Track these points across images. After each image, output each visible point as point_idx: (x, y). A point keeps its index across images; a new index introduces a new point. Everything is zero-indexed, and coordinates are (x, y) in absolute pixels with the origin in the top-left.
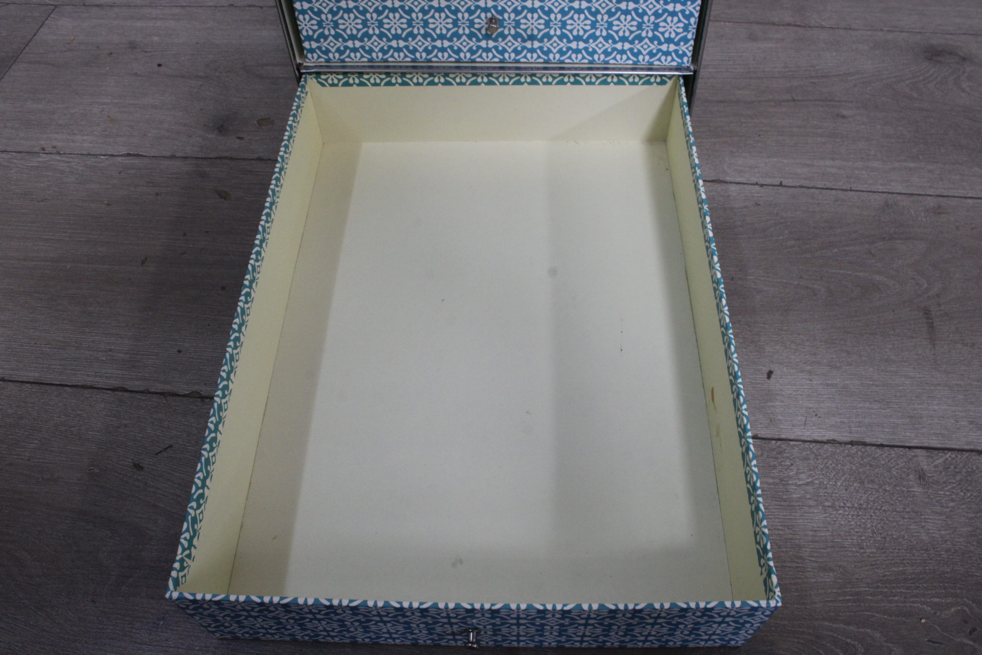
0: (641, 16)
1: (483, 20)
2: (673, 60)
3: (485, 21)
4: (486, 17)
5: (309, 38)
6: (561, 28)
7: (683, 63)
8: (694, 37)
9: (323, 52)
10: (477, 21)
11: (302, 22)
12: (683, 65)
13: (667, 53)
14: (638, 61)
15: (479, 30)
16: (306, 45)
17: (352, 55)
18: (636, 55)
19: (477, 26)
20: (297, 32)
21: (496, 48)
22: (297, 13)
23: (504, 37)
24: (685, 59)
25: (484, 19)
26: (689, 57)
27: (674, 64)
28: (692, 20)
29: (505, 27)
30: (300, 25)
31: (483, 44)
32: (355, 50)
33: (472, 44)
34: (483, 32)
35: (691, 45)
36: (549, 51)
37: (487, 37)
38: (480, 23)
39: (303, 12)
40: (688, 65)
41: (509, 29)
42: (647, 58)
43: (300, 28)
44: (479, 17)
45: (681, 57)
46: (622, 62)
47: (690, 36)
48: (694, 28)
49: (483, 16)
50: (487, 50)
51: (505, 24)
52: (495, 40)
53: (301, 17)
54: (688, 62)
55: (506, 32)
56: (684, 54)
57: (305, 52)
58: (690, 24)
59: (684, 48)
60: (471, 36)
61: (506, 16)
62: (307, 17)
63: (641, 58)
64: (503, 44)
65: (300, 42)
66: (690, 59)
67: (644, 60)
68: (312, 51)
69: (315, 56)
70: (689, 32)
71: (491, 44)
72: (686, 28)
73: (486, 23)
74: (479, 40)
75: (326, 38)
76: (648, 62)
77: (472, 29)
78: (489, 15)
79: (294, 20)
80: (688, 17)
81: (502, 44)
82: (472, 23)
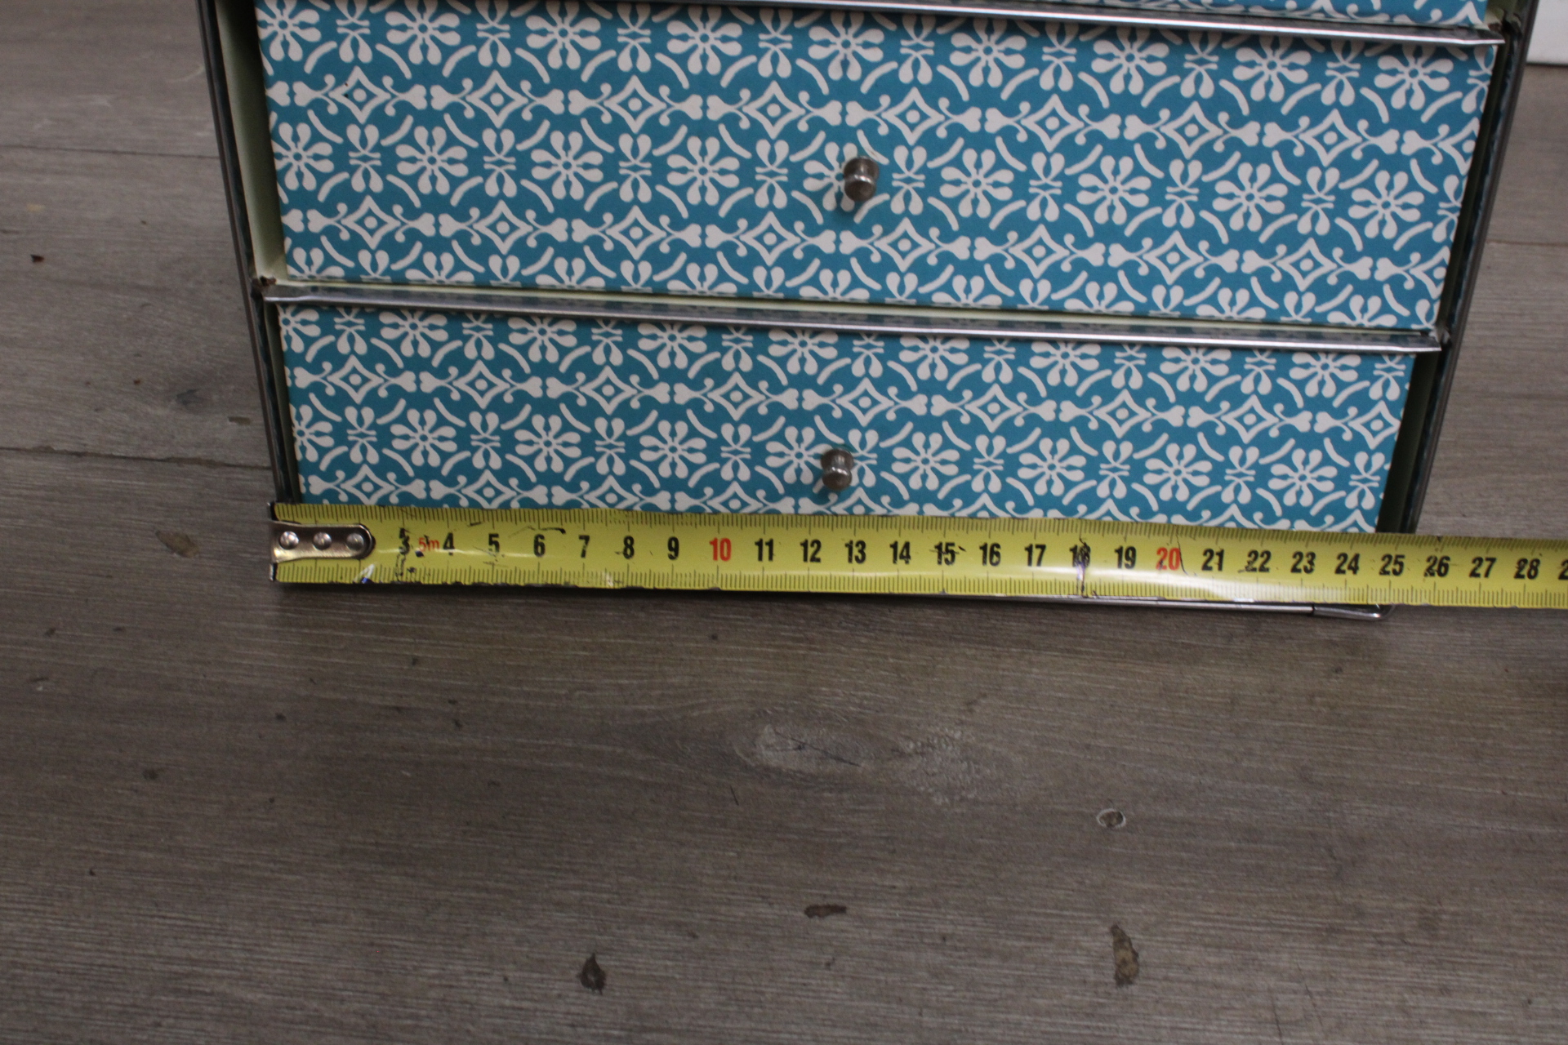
0: (1299, 167)
1: (830, 167)
2: (1385, 309)
3: (838, 169)
4: (841, 158)
5: (304, 200)
6: (1060, 201)
7: (1414, 317)
8: (1452, 238)
9: (340, 247)
10: (813, 167)
11: (288, 148)
12: (1414, 326)
13: (1369, 288)
14: (1283, 310)
15: (817, 197)
16: (293, 220)
17: (430, 260)
18: (1277, 291)
19: (811, 185)
20: (269, 177)
21: (862, 255)
22: (274, 117)
23: (889, 221)
24: (1422, 307)
25: (835, 164)
26: (1432, 302)
27: (1388, 321)
28: (1451, 184)
29: (893, 192)
30: (280, 157)
31: (825, 241)
32: (438, 245)
33: (793, 240)
34: (829, 202)
35: (1441, 264)
36: (1022, 271)
37: (840, 220)
38: (820, 176)
39: (294, 115)
40: (1429, 325)
41: (907, 198)
42: (1309, 300)
43: (279, 165)
44: (819, 156)
45: (1409, 299)
46: (1234, 314)
47: (1440, 234)
48: (1452, 210)
49: (832, 151)
50: (836, 262)
51: (897, 180)
52: (863, 232)
53: (285, 131)
54: (1429, 316)
55: (897, 207)
56: (1420, 291)
57: (288, 242)
58: (1442, 196)
59: (1419, 272)
60: (791, 215)
61: (900, 154)
62: (304, 131)
63: (1290, 299)
64: (884, 244)
65: (273, 210)
66: (1436, 307)
67: (1298, 307)
68: (308, 240)
69: (317, 256)
70: (1436, 220)
71: (850, 242)
72: (1429, 210)
73: (839, 178)
74: (813, 230)
75: (354, 201)
76: (1311, 313)
77: (796, 194)
78: (850, 152)
79: (263, 139)
80: (1437, 175)
81: (880, 244)
82: (797, 174)
